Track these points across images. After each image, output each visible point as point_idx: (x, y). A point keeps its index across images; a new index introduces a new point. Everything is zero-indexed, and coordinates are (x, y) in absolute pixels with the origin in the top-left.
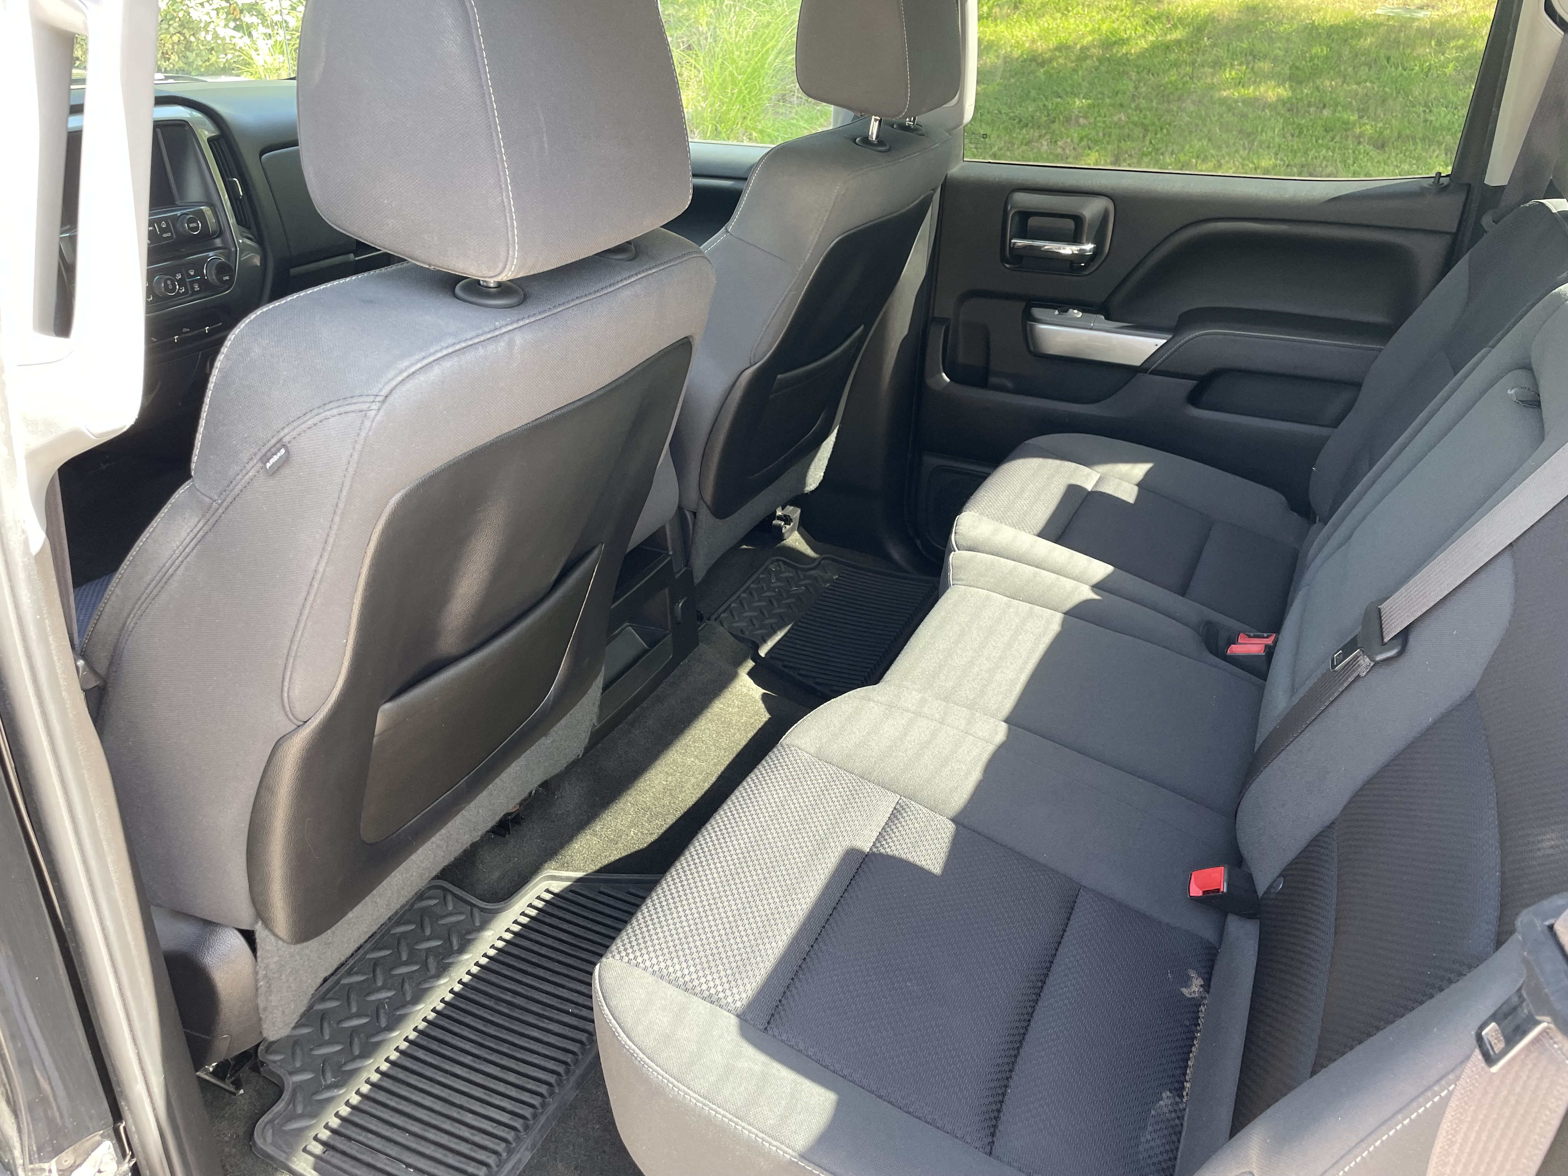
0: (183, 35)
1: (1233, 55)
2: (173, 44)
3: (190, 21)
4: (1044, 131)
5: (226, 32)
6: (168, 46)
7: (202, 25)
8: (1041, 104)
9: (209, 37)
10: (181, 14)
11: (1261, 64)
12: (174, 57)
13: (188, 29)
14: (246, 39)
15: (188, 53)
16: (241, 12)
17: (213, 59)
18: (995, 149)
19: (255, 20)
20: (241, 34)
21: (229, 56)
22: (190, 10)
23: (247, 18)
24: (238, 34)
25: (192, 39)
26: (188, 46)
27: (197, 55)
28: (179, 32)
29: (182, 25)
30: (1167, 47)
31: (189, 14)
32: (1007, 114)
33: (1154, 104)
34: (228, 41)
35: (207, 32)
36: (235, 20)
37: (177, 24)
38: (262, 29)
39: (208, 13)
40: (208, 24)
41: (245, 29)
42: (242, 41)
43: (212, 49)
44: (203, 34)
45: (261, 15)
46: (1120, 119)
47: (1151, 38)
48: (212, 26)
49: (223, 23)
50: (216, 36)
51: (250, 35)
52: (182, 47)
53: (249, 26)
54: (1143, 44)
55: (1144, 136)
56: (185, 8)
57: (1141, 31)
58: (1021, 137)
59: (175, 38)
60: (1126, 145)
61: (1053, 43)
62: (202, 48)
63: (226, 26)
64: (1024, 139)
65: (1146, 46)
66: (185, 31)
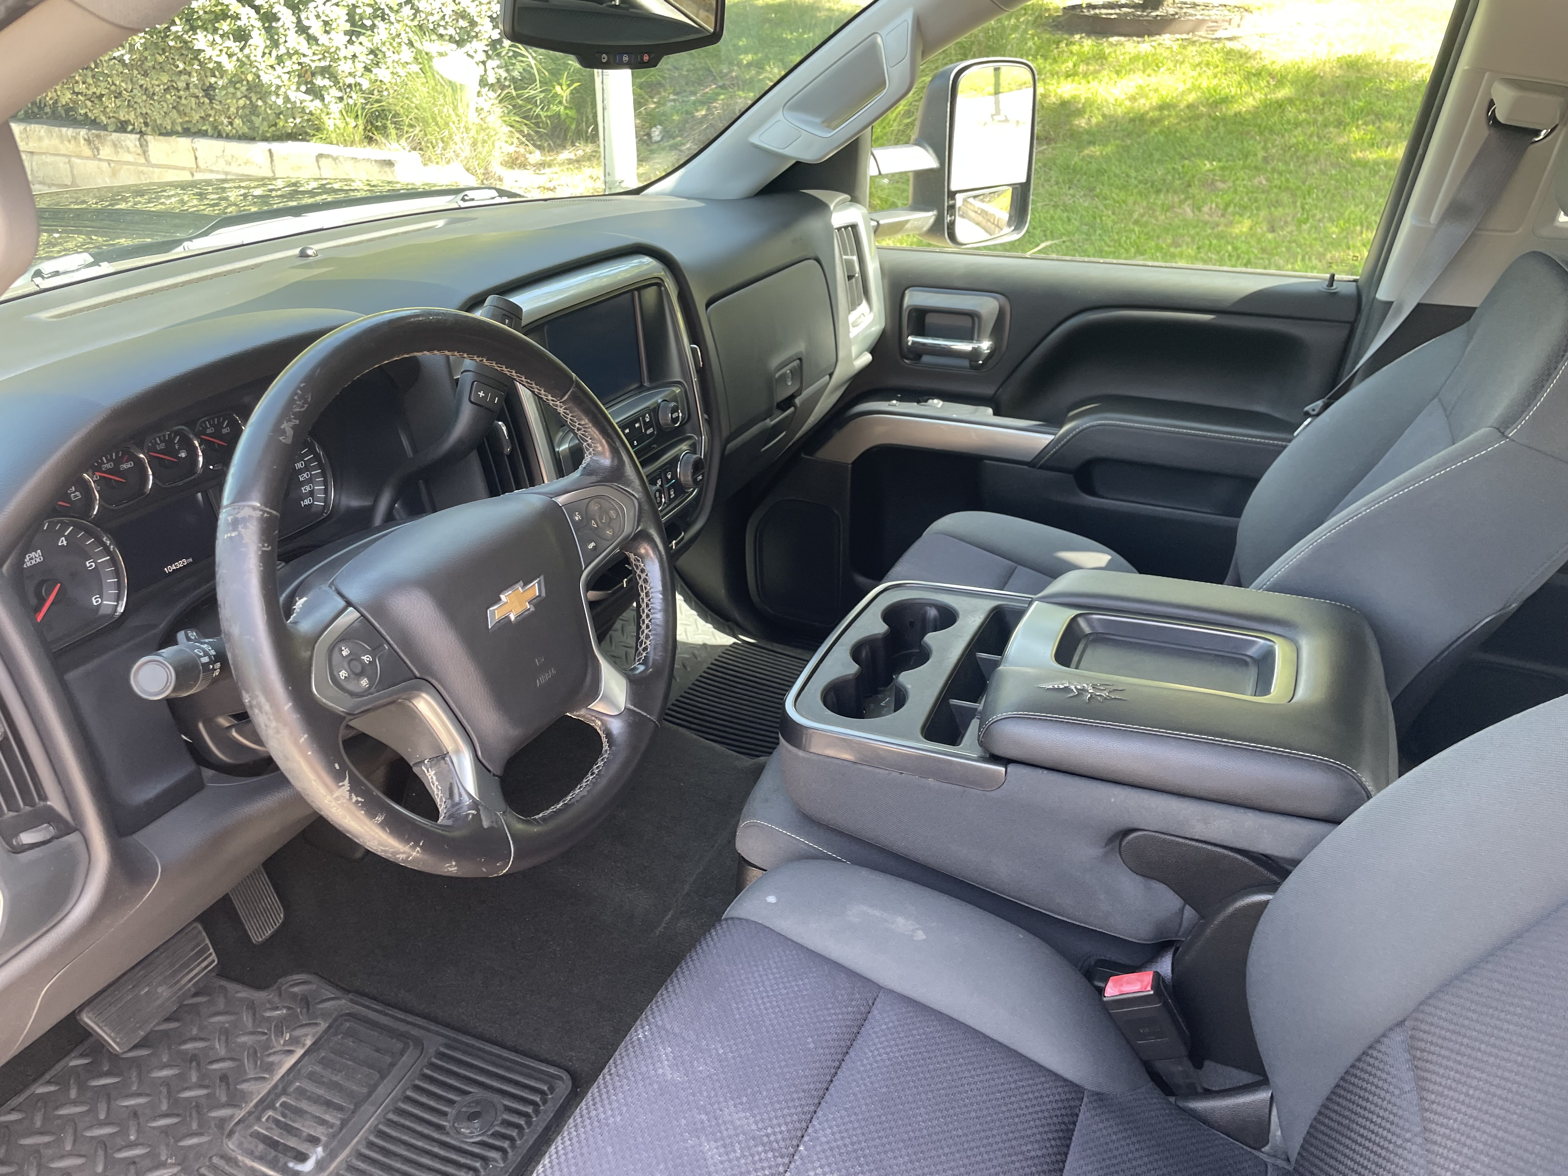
0: (250, 99)
1: (1355, 116)
2: (238, 109)
3: (260, 85)
4: (1182, 197)
5: (298, 96)
6: (233, 110)
7: (273, 89)
8: (1169, 166)
9: (280, 101)
10: (250, 77)
11: (1388, 124)
12: (238, 122)
13: (256, 93)
14: (317, 103)
15: (253, 118)
16: (313, 74)
17: (281, 124)
18: (1136, 216)
19: (327, 82)
20: (311, 98)
21: (298, 120)
22: (261, 73)
23: (319, 81)
24: (309, 98)
25: (260, 103)
26: (254, 109)
27: (263, 119)
28: (245, 96)
29: (249, 89)
30: (1280, 105)
31: (259, 77)
32: (1136, 178)
33: (1292, 167)
34: (298, 105)
35: (278, 95)
36: (306, 83)
37: (244, 88)
38: (335, 92)
39: (279, 77)
40: (278, 87)
41: (316, 93)
42: (313, 105)
43: (281, 113)
44: (273, 98)
45: (334, 78)
46: (1261, 183)
47: (1258, 95)
48: (283, 89)
49: (294, 87)
50: (287, 99)
51: (322, 99)
52: (247, 111)
53: (321, 88)
54: (1250, 102)
55: (1294, 203)
56: (254, 70)
57: (1245, 88)
58: (1159, 202)
59: (241, 102)
60: (1278, 212)
61: (1155, 100)
62: (269, 112)
63: (298, 89)
64: (1163, 204)
65: (1255, 103)
66: (252, 95)
